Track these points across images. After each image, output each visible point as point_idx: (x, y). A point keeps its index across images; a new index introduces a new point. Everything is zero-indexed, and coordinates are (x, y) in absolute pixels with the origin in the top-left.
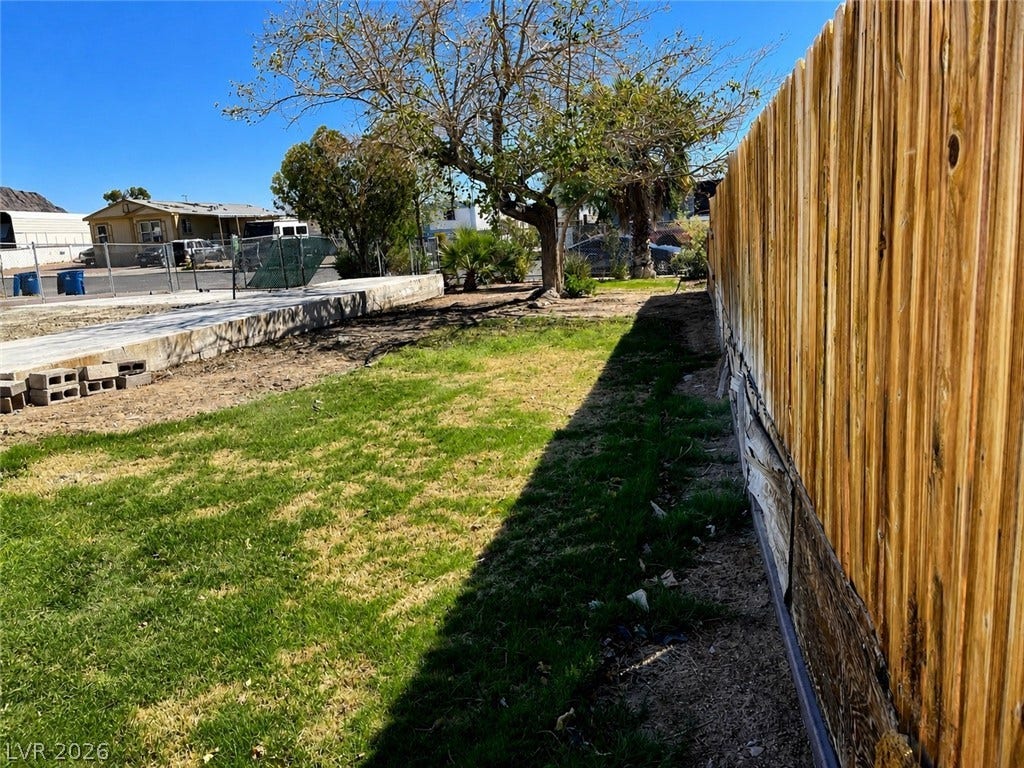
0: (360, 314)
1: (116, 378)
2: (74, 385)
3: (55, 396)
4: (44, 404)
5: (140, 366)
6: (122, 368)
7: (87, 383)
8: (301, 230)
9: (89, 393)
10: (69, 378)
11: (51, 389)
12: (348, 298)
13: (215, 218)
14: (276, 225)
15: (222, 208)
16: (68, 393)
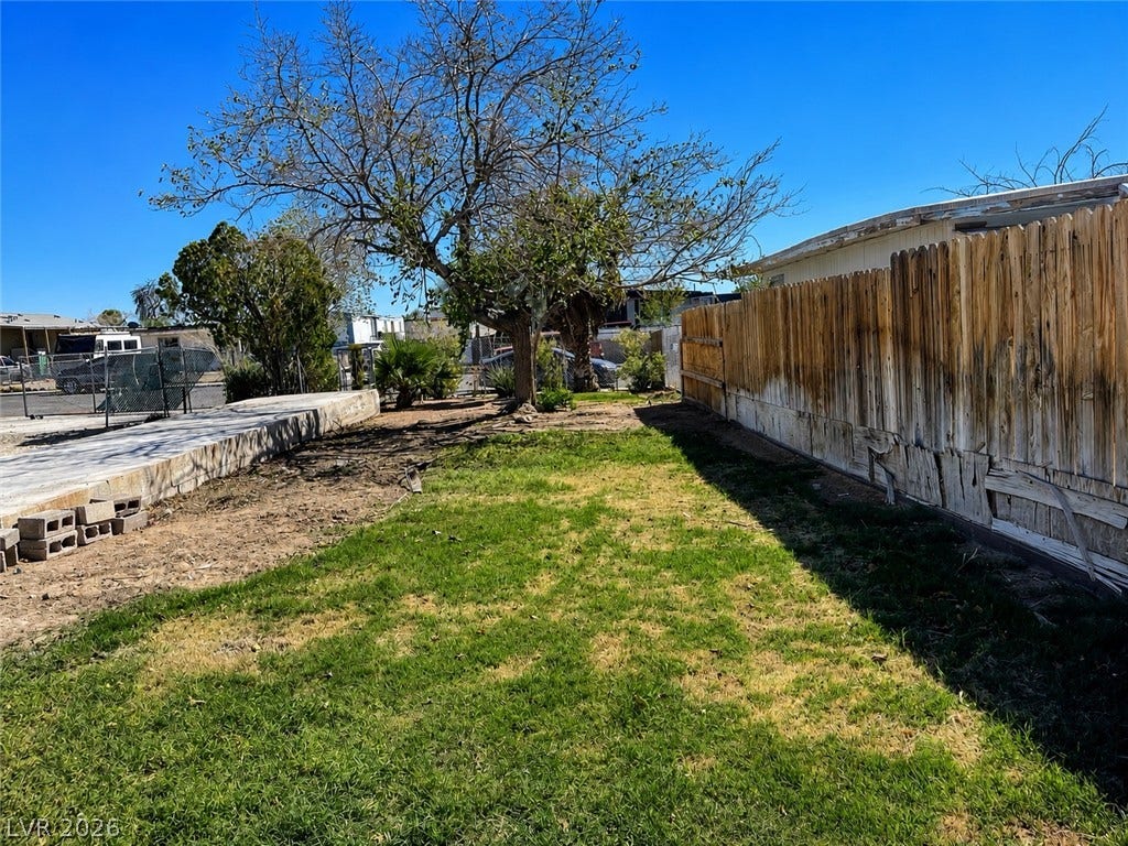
0: (314, 437)
1: (112, 521)
2: (71, 531)
3: (54, 548)
4: (42, 558)
5: (134, 504)
6: (119, 507)
7: (84, 528)
8: (130, 345)
9: (87, 540)
10: (67, 522)
11: (50, 537)
12: (302, 417)
13: (18, 330)
14: (98, 338)
15: (23, 318)
16: (68, 542)
